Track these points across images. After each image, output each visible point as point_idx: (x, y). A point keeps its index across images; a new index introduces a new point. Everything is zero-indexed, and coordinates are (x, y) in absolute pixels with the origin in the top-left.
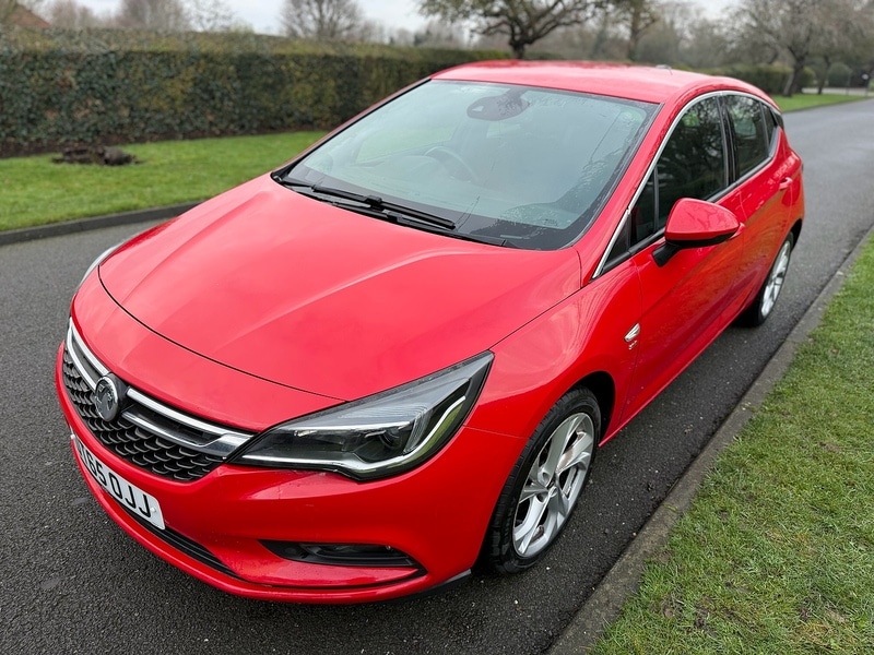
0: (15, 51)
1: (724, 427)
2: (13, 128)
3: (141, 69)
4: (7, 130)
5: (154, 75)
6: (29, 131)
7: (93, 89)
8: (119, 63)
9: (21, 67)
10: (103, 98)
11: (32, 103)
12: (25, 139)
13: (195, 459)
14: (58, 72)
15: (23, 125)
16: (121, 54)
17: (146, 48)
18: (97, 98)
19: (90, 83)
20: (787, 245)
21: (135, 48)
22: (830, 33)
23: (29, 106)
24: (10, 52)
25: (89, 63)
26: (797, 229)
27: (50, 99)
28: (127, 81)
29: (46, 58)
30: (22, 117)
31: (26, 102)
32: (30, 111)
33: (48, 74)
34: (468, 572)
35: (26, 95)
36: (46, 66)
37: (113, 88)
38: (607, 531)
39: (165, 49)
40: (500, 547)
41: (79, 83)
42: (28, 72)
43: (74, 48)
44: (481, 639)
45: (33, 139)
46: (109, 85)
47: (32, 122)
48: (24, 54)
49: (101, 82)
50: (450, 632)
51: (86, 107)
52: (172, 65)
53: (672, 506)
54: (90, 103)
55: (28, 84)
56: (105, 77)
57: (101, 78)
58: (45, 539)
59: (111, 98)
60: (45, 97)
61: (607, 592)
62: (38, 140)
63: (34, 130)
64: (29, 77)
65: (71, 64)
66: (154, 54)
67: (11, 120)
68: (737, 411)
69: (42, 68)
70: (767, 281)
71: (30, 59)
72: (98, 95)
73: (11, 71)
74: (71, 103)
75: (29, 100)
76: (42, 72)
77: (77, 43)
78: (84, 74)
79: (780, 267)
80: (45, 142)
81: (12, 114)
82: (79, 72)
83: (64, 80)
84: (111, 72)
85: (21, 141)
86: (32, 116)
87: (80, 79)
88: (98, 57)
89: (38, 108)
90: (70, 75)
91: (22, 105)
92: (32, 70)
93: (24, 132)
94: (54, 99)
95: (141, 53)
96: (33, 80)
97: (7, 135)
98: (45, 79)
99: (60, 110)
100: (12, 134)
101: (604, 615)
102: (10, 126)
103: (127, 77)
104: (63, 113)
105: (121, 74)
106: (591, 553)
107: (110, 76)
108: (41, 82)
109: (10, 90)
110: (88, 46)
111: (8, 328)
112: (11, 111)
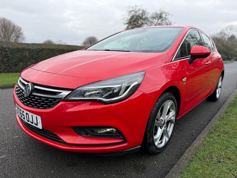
0: (14, 48)
1: (213, 119)
2: (11, 67)
3: (45, 52)
4: (9, 67)
5: (48, 54)
6: (15, 68)
7: (33, 57)
8: (40, 51)
9: (15, 51)
10: (35, 60)
11: (17, 60)
12: (14, 69)
13: (53, 101)
14: (24, 53)
15: (14, 66)
16: (41, 49)
17: (47, 48)
18: (33, 59)
19: (32, 56)
20: (221, 78)
21: (44, 48)
22: (219, 46)
23: (16, 61)
24: (13, 48)
25: (32, 51)
26: (223, 73)
27: (21, 60)
28: (41, 56)
29: (22, 50)
30: (13, 64)
31: (15, 60)
32: (16, 62)
33: (22, 53)
34: (140, 146)
35: (15, 58)
36: (21, 51)
37: (38, 57)
38: (182, 145)
39: (52, 48)
40: (150, 139)
41: (29, 56)
42: (16, 53)
43: (29, 47)
44: (145, 172)
45: (16, 69)
46: (37, 56)
47: (16, 65)
48: (16, 49)
49: (35, 56)
50: (134, 170)
51: (31, 62)
52: (53, 52)
53: (202, 136)
54: (31, 61)
55: (16, 56)
56: (36, 54)
57: (35, 55)
58: (3, 146)
59: (37, 59)
60: (20, 59)
61: (186, 156)
62: (17, 70)
63: (16, 67)
64: (17, 54)
65: (28, 51)
66: (49, 49)
67: (11, 65)
68: (216, 116)
69: (20, 52)
70: (217, 88)
71: (17, 50)
72: (34, 59)
73: (12, 53)
74: (27, 61)
75: (16, 60)
76: (20, 53)
77: (30, 46)
78: (31, 54)
79: (220, 84)
80: (19, 70)
81: (11, 63)
82: (30, 53)
83: (25, 55)
84: (37, 53)
85: (13, 70)
86: (16, 64)
87: (30, 55)
88: (35, 50)
89: (18, 62)
90: (27, 54)
91: (14, 61)
92: (18, 52)
93: (14, 68)
94: (22, 60)
95: (46, 49)
96: (18, 55)
97: (9, 68)
98: (21, 55)
99: (24, 62)
100: (11, 68)
101: (186, 162)
102: (10, 66)
103: (42, 54)
104: (24, 63)
105: (40, 54)
106: (178, 151)
107: (37, 54)
108: (20, 55)
109: (11, 57)
110: (33, 47)
111: (2, 102)
112: (11, 62)
